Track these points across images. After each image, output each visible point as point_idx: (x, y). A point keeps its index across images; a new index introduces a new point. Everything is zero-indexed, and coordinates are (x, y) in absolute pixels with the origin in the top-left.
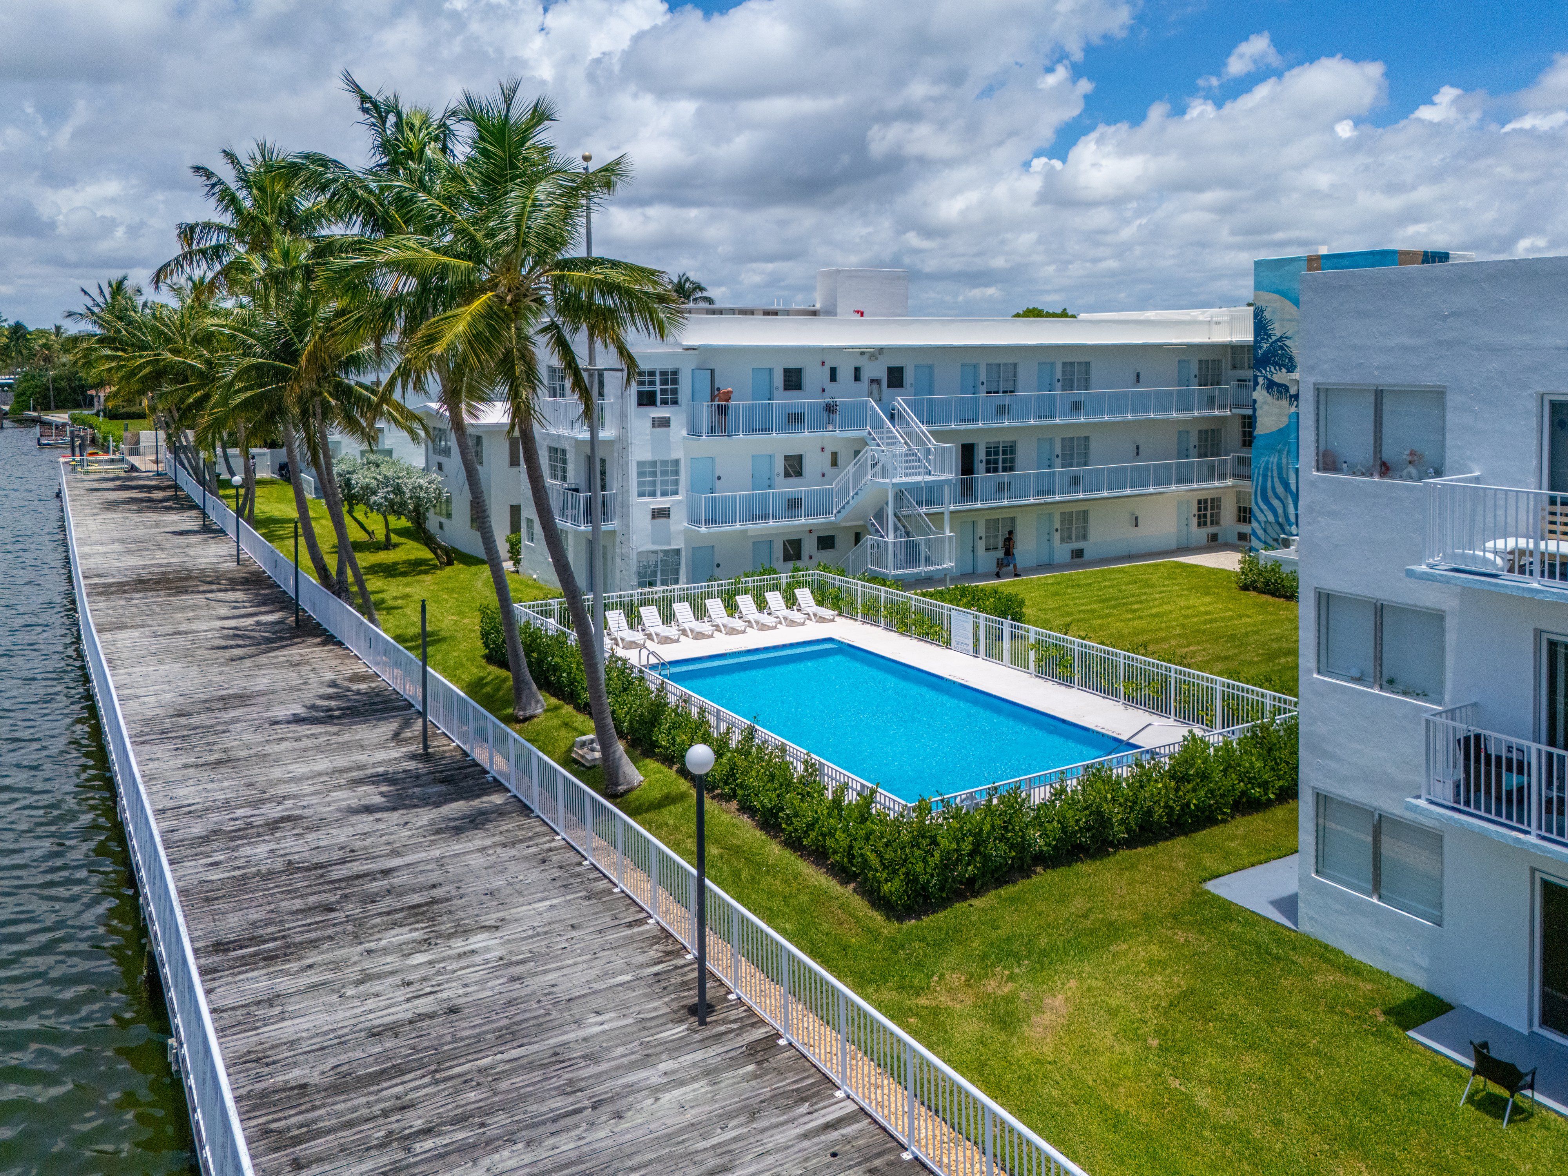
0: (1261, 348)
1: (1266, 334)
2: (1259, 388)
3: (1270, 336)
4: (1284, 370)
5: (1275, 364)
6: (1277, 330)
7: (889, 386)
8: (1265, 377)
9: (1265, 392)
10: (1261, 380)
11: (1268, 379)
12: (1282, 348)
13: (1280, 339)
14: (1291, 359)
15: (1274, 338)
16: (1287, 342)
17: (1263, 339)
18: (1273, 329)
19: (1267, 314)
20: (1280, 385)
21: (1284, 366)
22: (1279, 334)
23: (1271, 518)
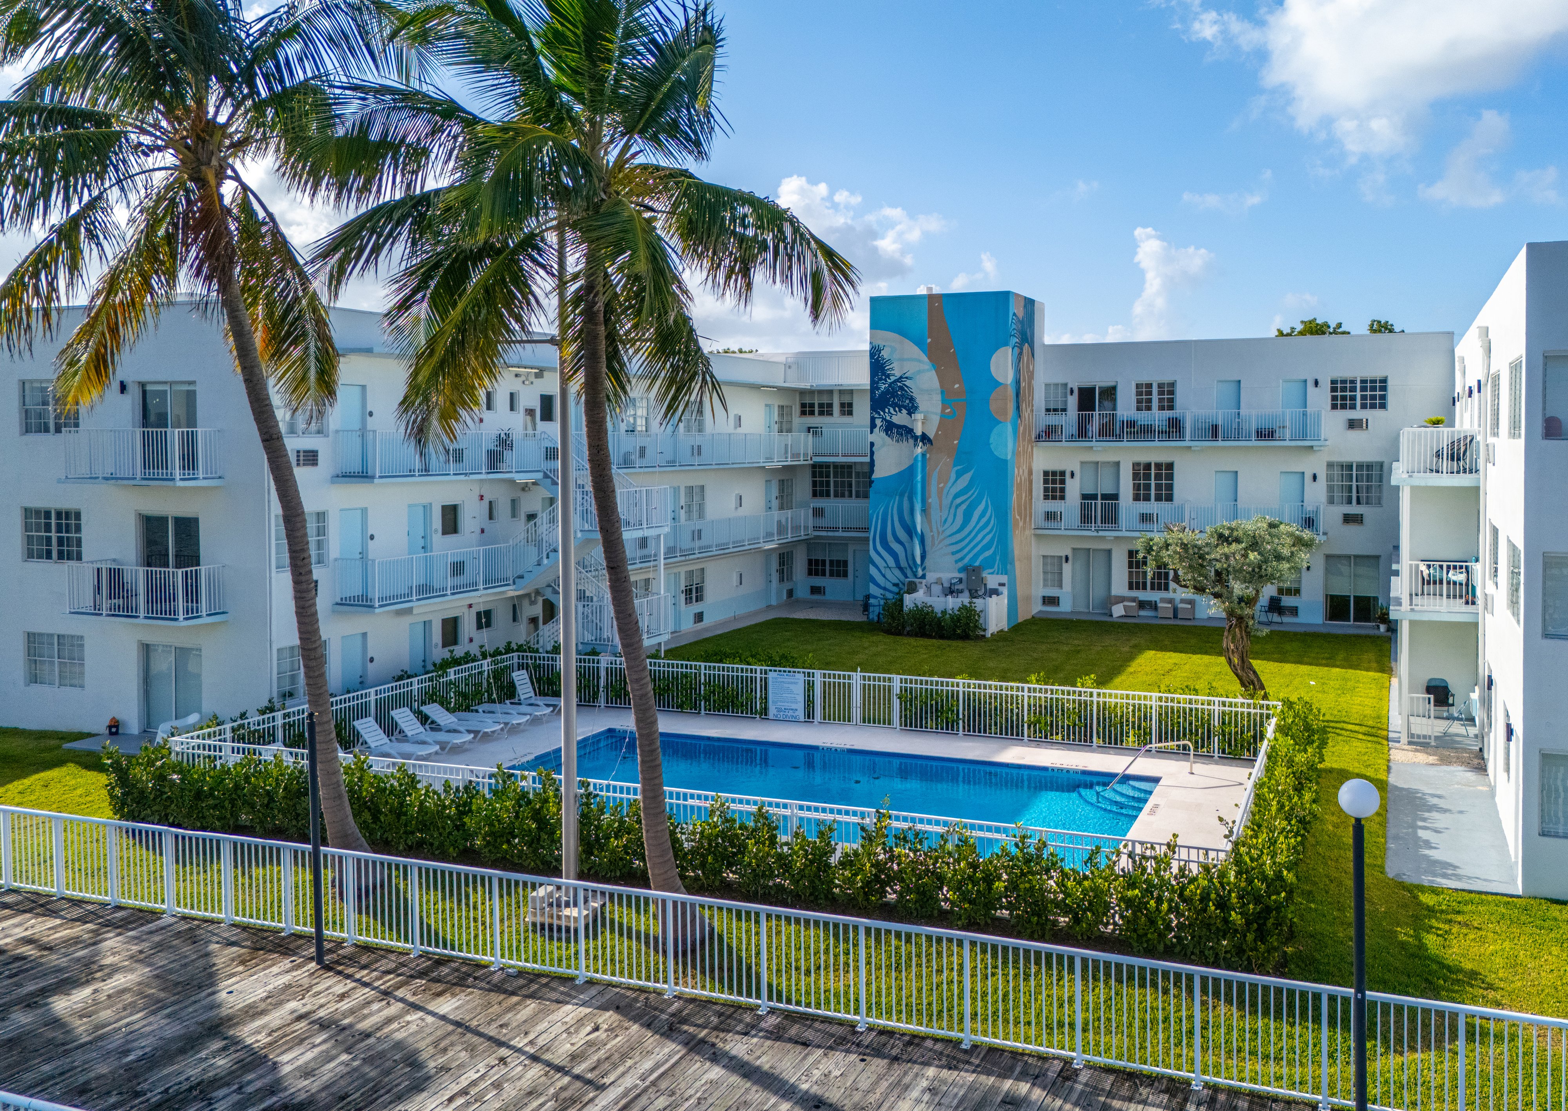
0: (878, 389)
1: (884, 374)
2: (876, 430)
3: (888, 376)
4: (904, 411)
5: (894, 405)
6: (896, 371)
7: (542, 419)
8: (884, 419)
9: (883, 434)
10: (878, 422)
11: (887, 421)
12: (901, 388)
13: (900, 379)
14: (912, 399)
15: (893, 378)
16: (908, 383)
17: (881, 379)
18: (892, 369)
19: (885, 354)
20: (899, 427)
21: (905, 407)
22: (898, 374)
23: (891, 562)
